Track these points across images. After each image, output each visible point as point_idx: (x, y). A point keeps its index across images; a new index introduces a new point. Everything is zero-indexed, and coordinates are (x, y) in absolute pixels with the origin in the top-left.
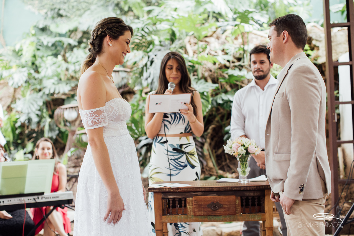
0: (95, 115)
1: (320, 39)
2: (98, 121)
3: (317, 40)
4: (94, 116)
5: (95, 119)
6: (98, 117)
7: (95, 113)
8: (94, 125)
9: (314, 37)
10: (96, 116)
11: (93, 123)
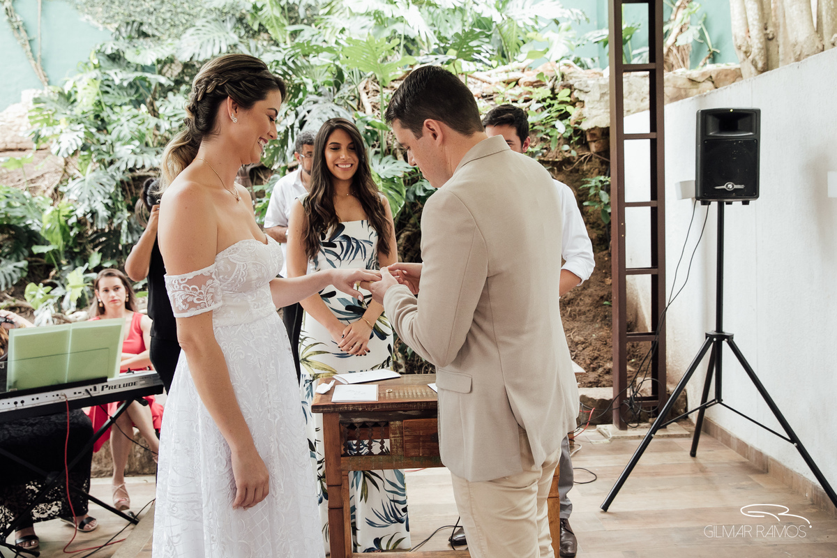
0: (190, 288)
1: (586, 90)
2: (198, 299)
3: (580, 90)
4: (188, 289)
5: (192, 295)
6: (199, 291)
7: (190, 282)
8: (188, 309)
9: (576, 86)
10: (193, 289)
11: (188, 305)
